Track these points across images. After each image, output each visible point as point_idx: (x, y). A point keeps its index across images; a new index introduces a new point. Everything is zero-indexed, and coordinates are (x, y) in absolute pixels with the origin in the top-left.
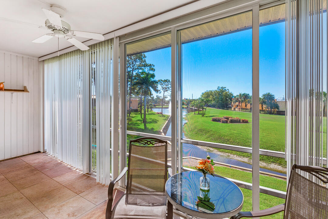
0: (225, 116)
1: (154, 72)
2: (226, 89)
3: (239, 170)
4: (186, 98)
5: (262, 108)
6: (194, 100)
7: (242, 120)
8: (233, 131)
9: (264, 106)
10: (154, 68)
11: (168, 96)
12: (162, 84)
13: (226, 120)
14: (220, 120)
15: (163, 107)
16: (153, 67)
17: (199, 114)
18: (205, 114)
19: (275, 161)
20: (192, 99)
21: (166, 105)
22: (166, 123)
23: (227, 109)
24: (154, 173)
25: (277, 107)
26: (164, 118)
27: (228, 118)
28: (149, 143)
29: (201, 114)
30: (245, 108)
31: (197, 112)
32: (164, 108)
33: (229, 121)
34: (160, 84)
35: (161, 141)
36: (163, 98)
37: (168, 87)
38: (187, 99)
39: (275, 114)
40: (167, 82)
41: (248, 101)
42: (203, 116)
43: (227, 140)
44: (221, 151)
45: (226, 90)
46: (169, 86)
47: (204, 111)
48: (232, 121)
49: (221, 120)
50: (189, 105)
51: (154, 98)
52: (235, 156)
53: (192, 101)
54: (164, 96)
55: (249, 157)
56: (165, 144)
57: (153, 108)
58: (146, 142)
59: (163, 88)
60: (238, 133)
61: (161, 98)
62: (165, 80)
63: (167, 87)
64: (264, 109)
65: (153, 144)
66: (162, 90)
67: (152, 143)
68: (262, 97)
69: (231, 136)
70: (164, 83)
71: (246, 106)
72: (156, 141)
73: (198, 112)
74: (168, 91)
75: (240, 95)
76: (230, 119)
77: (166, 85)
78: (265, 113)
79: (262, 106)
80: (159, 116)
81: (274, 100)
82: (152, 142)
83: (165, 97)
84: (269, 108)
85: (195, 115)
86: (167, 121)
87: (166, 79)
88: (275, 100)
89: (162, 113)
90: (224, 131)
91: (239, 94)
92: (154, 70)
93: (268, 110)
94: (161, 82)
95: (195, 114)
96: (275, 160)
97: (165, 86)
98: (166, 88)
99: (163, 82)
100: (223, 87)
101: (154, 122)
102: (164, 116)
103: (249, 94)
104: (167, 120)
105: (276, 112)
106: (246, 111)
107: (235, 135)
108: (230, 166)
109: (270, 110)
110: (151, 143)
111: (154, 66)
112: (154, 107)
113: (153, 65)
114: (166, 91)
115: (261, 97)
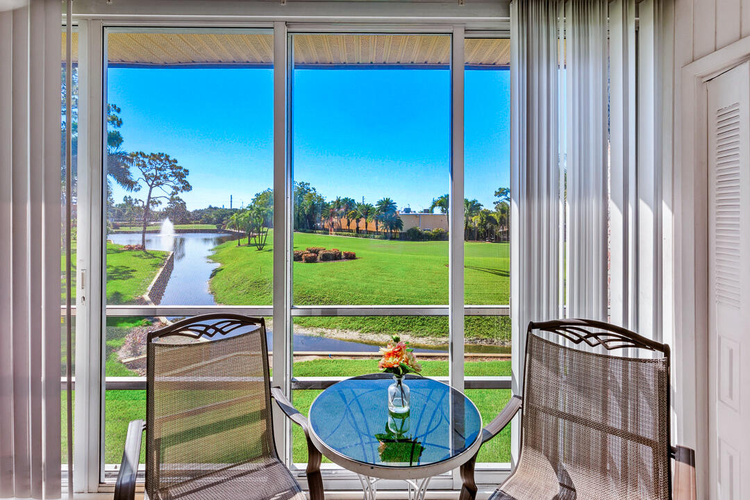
0: (311, 247)
1: (118, 129)
2: (311, 187)
3: (348, 358)
4: (213, 206)
5: (377, 229)
6: (236, 210)
7: (345, 254)
8: (328, 279)
9: (381, 224)
10: (119, 116)
11: (161, 199)
12: (144, 166)
13: (313, 255)
14: (301, 256)
15: (148, 229)
16: (116, 114)
17: (249, 244)
18: (264, 245)
19: (404, 328)
20: (231, 209)
21: (152, 223)
22: (158, 275)
23: (312, 232)
24: (236, 412)
25: (400, 225)
26: (152, 261)
27: (316, 252)
28: (211, 331)
29: (256, 245)
30: (348, 228)
31: (244, 241)
32: (150, 232)
33: (318, 258)
34: (139, 165)
35: (245, 321)
36: (145, 204)
37: (162, 173)
38: (216, 208)
39: (398, 239)
40: (161, 161)
41: (353, 214)
42: (260, 249)
43: (317, 300)
44: (306, 327)
45: (310, 190)
46: (166, 172)
47: (264, 237)
48: (327, 258)
49: (303, 257)
50: (224, 222)
51: (114, 205)
52: (336, 330)
53: (232, 214)
54: (149, 197)
55: (360, 328)
56: (258, 325)
57: (112, 233)
58: (203, 329)
59: (147, 178)
60: (339, 283)
61: (141, 204)
62: (152, 154)
63: (161, 175)
64: (380, 230)
65: (224, 333)
66: (142, 183)
67: (220, 331)
68: (378, 206)
69: (326, 289)
70: (151, 164)
71: (349, 224)
72: (233, 323)
73: (247, 239)
74: (164, 187)
75: (338, 200)
76: (321, 252)
77: (157, 169)
78: (381, 238)
79: (377, 224)
80: (135, 256)
81: (396, 213)
82: (219, 327)
83: (155, 203)
84: (388, 227)
85: (240, 248)
86: (161, 270)
87: (156, 153)
89: (143, 248)
90: (310, 280)
91: (335, 200)
92: (120, 123)
93: (386, 231)
94: (141, 159)
95: (239, 245)
96: (404, 326)
97: (154, 171)
98: (157, 178)
99: (146, 160)
100: (303, 183)
101: (121, 274)
102: (153, 256)
103: (353, 200)
104: (161, 265)
105: (398, 236)
106: (348, 235)
107: (333, 286)
108: (328, 355)
109: (389, 231)
110: (217, 330)
111: (119, 111)
112: (114, 230)
113: (115, 107)
114: (158, 185)
115: (376, 207)
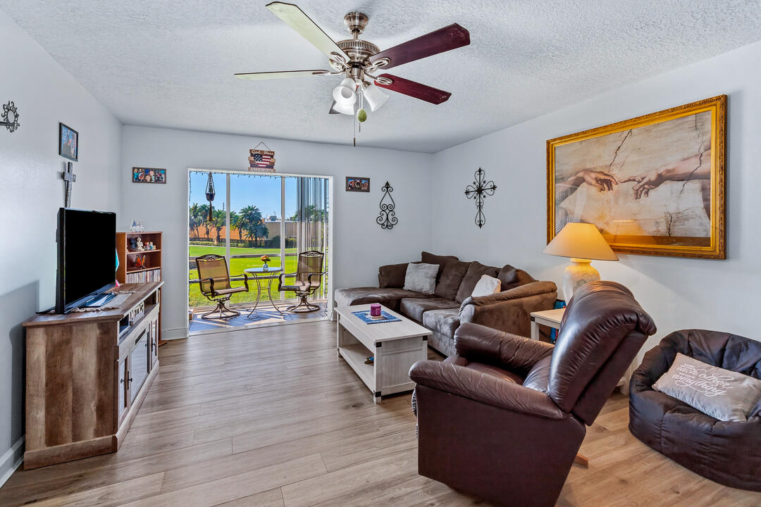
5: (241, 237)
9: (245, 232)
25: (265, 232)
30: (206, 236)
39: (264, 248)
41: (212, 222)
64: (243, 238)
68: (241, 214)
71: (208, 233)
78: (245, 247)
79: (240, 232)
81: (261, 221)
84: (253, 235)
88: (263, 221)
93: (250, 239)
105: (263, 244)
106: (206, 244)
109: (254, 239)
115: (239, 215)
